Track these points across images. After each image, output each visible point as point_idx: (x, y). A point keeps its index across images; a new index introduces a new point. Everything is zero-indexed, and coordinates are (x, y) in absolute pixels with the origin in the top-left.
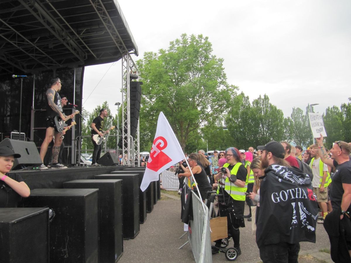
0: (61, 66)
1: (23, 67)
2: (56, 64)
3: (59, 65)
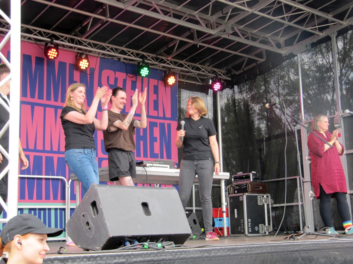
0: (344, 23)
1: (279, 46)
2: (334, 22)
3: (341, 22)
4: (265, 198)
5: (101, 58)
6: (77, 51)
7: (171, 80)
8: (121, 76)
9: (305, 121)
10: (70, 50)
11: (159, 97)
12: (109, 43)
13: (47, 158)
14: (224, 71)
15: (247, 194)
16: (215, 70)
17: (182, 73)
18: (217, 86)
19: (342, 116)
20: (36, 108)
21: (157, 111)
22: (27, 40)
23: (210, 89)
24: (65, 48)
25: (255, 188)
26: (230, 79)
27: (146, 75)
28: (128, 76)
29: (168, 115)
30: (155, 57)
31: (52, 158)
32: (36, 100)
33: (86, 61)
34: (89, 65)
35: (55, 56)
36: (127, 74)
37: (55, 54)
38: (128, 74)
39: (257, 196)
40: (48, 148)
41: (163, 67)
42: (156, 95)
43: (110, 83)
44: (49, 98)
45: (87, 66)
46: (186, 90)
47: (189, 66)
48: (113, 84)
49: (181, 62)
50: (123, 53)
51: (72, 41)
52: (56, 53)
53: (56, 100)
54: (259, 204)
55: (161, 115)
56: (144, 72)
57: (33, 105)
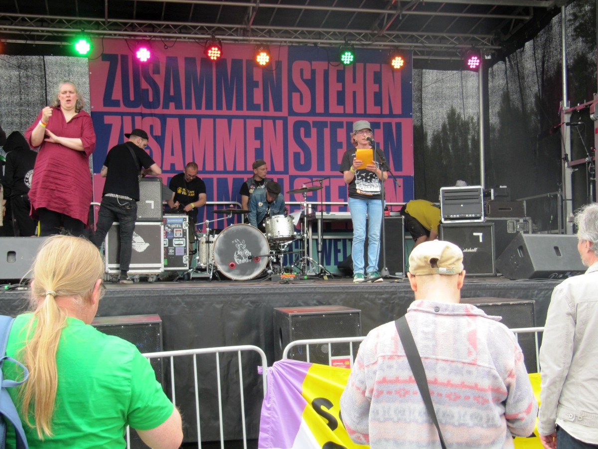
4: (521, 223)
5: (289, 46)
6: (255, 43)
7: (398, 63)
8: (320, 66)
9: (566, 110)
10: (245, 42)
11: (383, 87)
12: (299, 26)
13: (219, 180)
14: (491, 37)
16: (475, 36)
17: (416, 49)
18: (474, 62)
20: (203, 120)
21: (380, 107)
22: (188, 40)
24: (237, 42)
25: (500, 209)
26: (500, 47)
27: (351, 62)
28: (332, 65)
29: (397, 110)
30: (371, 34)
31: (226, 179)
32: (203, 111)
33: (265, 54)
34: (270, 59)
35: (219, 55)
36: (329, 62)
37: (217, 54)
38: (331, 63)
39: (507, 220)
40: (220, 167)
41: (385, 46)
42: (378, 85)
43: (305, 78)
44: (219, 107)
45: (268, 61)
46: (431, 71)
47: (428, 38)
48: (309, 77)
49: (414, 34)
50: (320, 35)
51: (245, 32)
52: (219, 52)
53: (229, 107)
54: (509, 232)
55: (386, 111)
56: (347, 58)
57: (199, 118)
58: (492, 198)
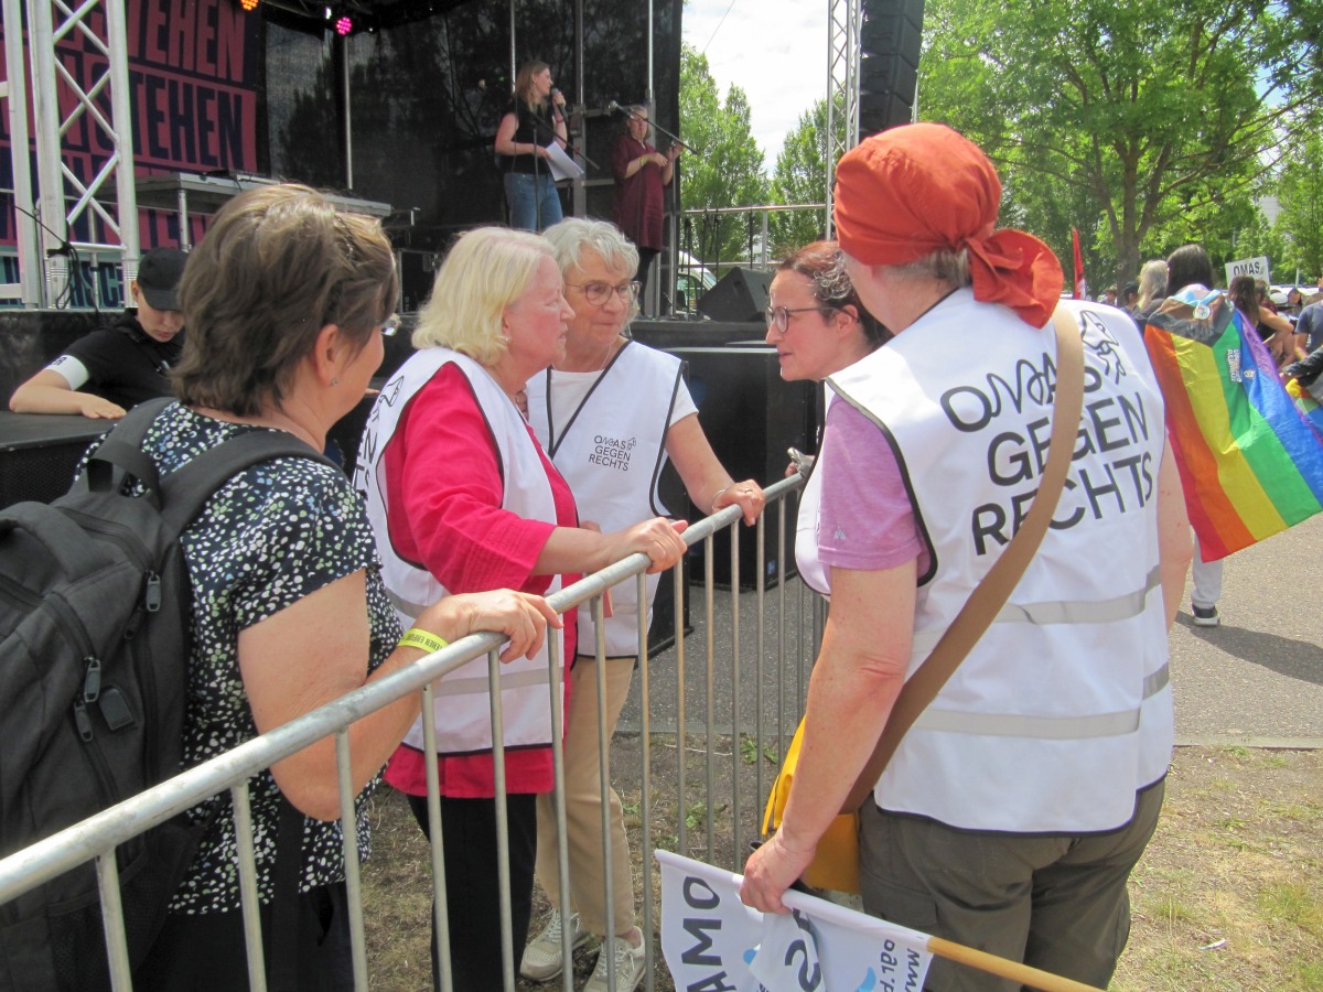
7: (250, 1)
11: (220, 33)
15: (404, 250)
18: (344, 25)
19: (584, 115)
21: (214, 66)
23: (326, 30)
26: (370, 13)
29: (237, 76)
39: (421, 255)
42: (212, 29)
46: (276, 26)
54: (424, 269)
55: (222, 75)
58: (413, 223)
